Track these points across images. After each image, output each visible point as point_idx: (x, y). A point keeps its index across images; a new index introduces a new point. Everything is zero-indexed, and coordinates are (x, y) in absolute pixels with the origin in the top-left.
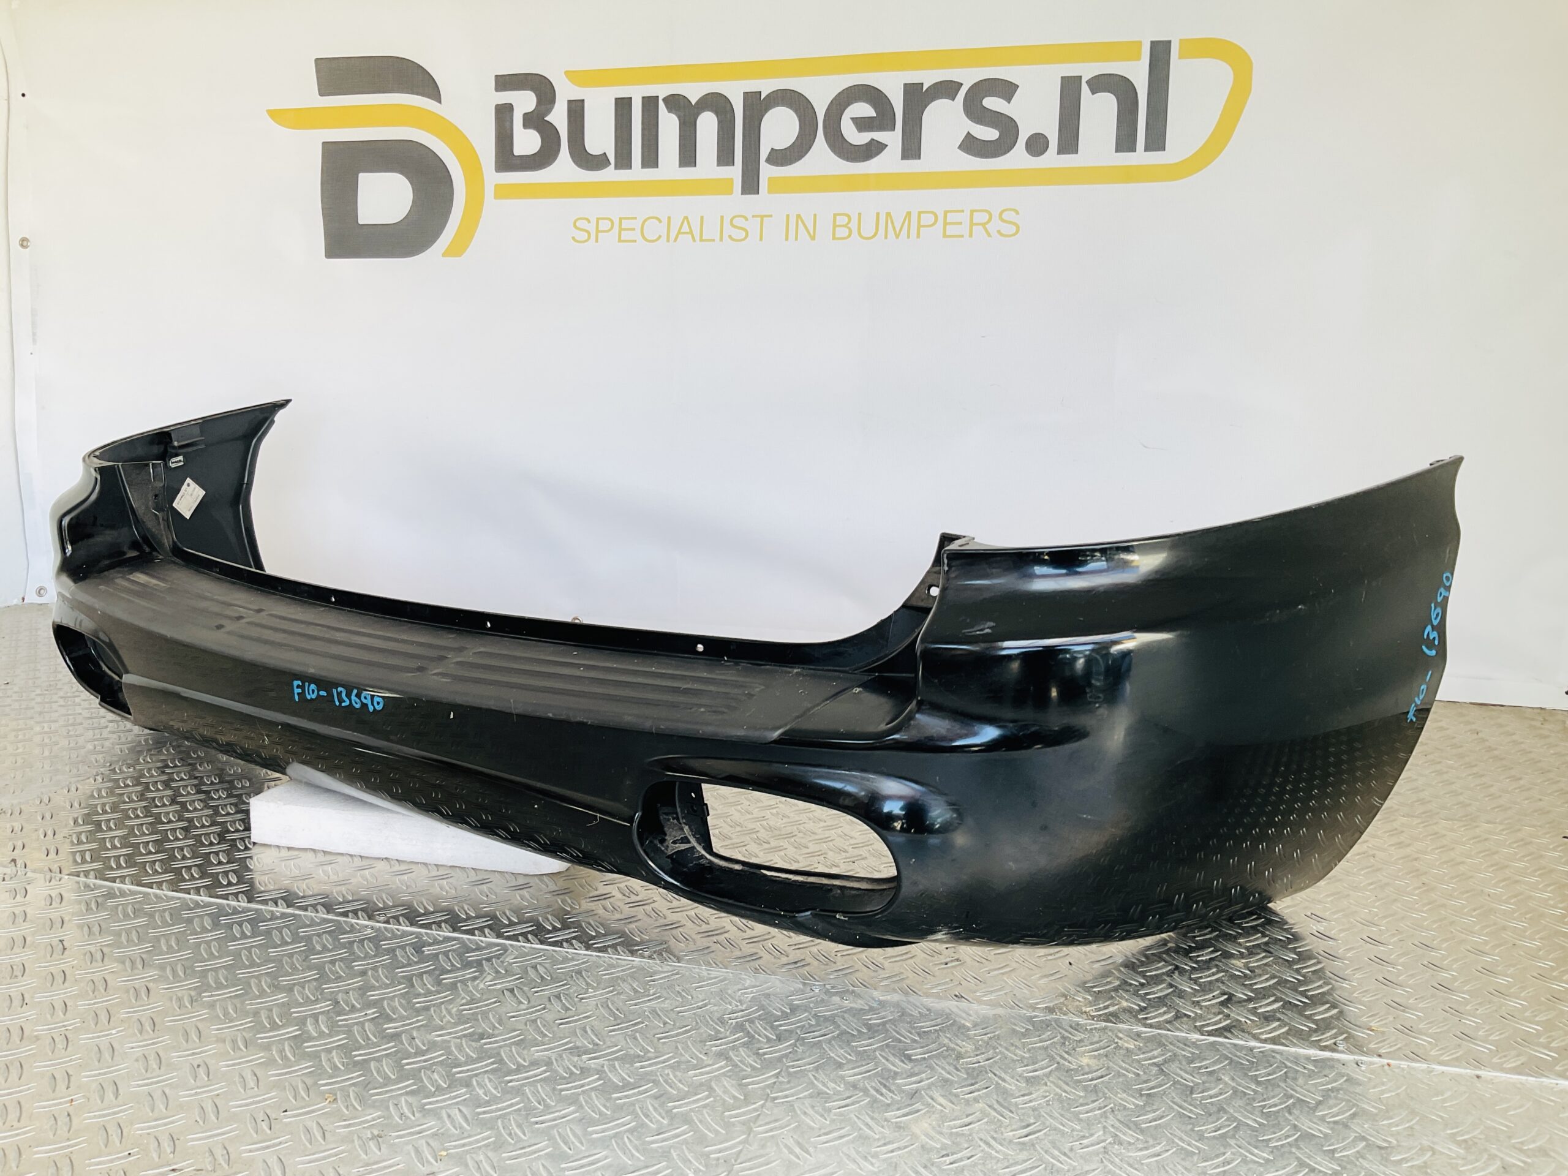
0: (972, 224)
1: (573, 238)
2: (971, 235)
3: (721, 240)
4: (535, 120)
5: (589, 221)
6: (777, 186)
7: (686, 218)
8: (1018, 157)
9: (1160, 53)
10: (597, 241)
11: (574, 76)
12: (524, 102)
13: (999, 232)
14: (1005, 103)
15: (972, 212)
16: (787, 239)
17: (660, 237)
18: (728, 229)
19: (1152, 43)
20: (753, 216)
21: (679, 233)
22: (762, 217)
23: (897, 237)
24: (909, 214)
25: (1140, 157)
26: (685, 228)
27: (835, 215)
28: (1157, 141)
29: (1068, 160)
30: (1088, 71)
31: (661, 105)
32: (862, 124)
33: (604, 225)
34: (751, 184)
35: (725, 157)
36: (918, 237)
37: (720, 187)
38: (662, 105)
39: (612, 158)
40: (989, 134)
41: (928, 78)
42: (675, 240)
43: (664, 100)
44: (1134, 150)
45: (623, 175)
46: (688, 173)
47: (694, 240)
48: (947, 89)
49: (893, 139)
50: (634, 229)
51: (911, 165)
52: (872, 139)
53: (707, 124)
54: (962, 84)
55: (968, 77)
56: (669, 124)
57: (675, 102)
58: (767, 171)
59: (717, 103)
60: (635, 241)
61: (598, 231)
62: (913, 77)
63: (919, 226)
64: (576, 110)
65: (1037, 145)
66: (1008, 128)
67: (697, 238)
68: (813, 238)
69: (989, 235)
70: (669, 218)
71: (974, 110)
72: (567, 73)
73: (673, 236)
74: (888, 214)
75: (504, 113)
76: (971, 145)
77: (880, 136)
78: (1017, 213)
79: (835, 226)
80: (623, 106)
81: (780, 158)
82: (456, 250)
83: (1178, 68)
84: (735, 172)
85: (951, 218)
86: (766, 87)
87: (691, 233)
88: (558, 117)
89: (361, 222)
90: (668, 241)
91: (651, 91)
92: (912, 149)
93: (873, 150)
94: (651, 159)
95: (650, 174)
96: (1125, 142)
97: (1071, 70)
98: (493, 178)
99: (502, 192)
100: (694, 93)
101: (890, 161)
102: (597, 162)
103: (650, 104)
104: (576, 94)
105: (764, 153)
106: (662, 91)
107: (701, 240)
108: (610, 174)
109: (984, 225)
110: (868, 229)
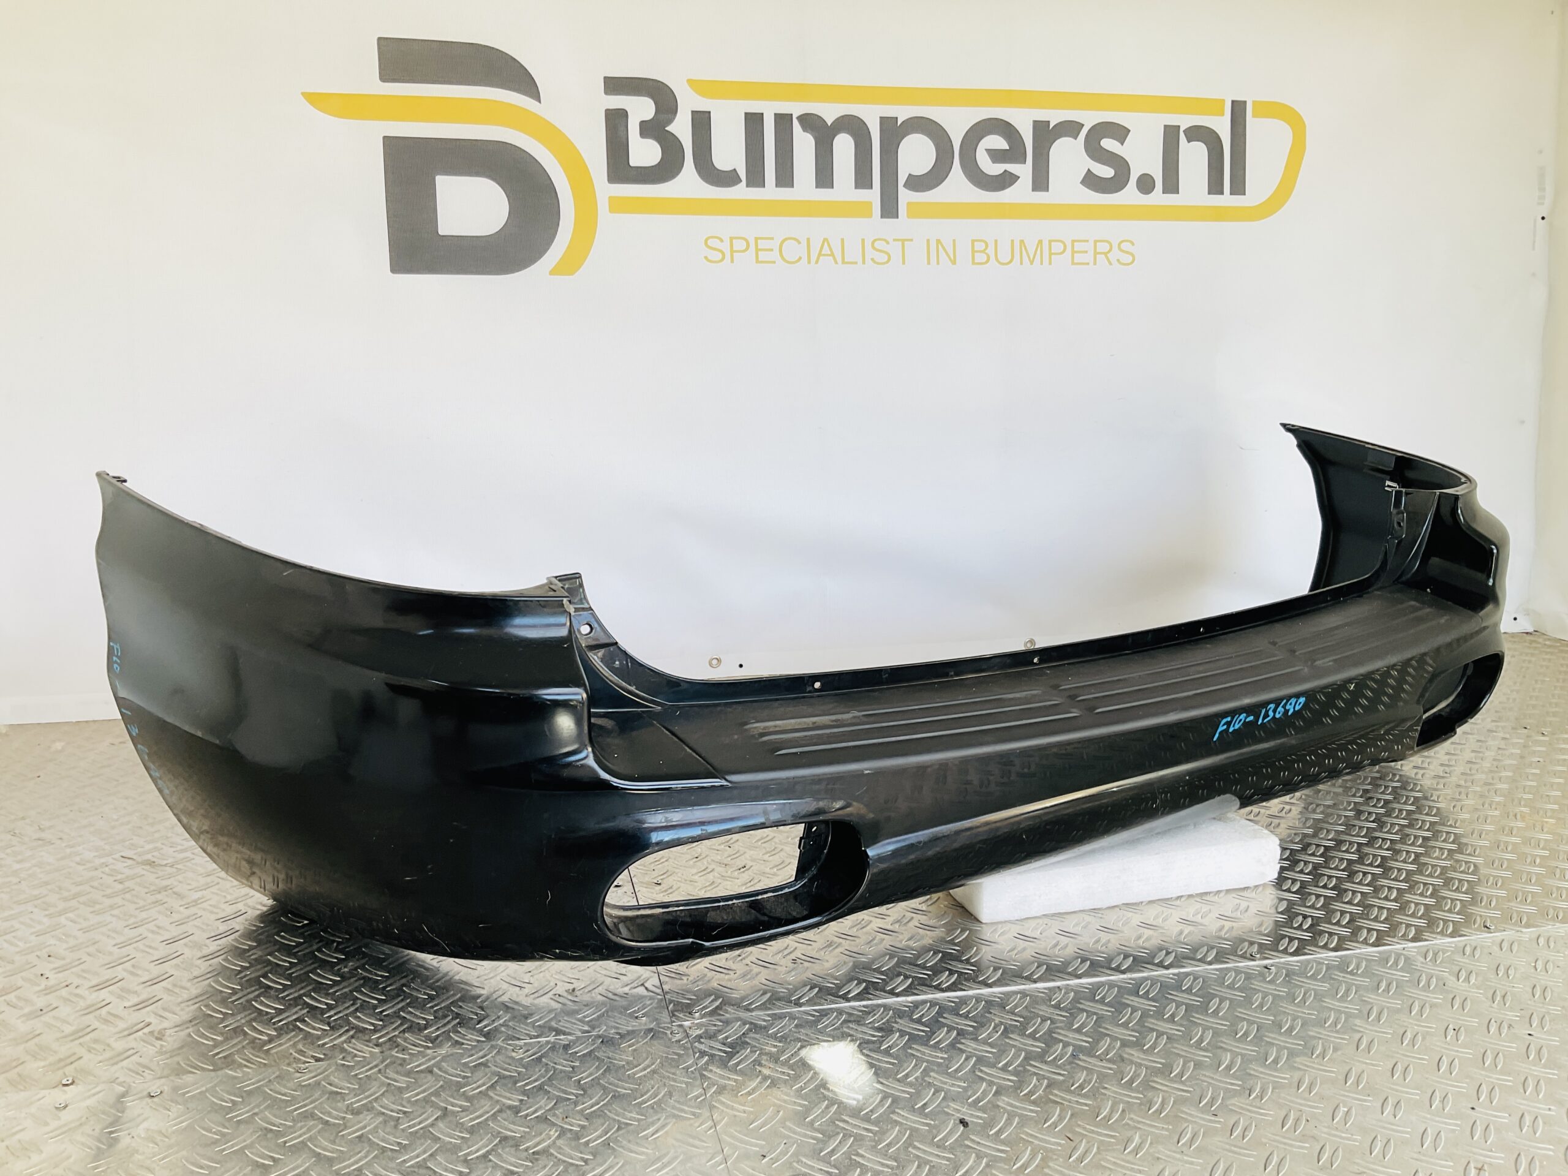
0: (1096, 253)
1: (706, 258)
2: (1095, 264)
3: (864, 262)
4: (653, 129)
5: (722, 241)
6: (915, 211)
7: (825, 240)
8: (1130, 194)
9: (1238, 110)
10: (732, 261)
11: (698, 86)
12: (641, 109)
13: (1118, 260)
14: (1119, 144)
15: (1096, 242)
16: (929, 263)
17: (800, 258)
18: (870, 253)
19: (1233, 102)
20: (894, 240)
21: (820, 255)
22: (903, 241)
23: (1032, 263)
24: (1040, 242)
25: (1227, 199)
26: (826, 250)
27: (973, 241)
28: (1239, 188)
29: (1171, 199)
30: (1185, 122)
31: (796, 123)
32: (996, 156)
33: (739, 245)
34: (889, 208)
35: (863, 179)
36: (1050, 263)
37: (860, 210)
38: (796, 125)
39: (742, 174)
40: (1106, 172)
41: (1054, 117)
42: (817, 262)
43: (798, 118)
44: (1222, 193)
45: (755, 193)
46: (824, 194)
47: (836, 262)
48: (1070, 128)
49: (1024, 171)
50: (772, 250)
51: (1040, 197)
52: (1005, 171)
53: (844, 146)
54: (1083, 125)
55: (1089, 119)
56: (804, 144)
57: (810, 122)
58: (905, 196)
59: (853, 125)
60: (774, 262)
61: (732, 251)
62: (1042, 115)
63: (1051, 254)
64: (702, 122)
65: (1146, 184)
66: (1122, 167)
67: (839, 260)
68: (954, 262)
69: (1110, 263)
70: (808, 239)
71: (1094, 150)
72: (688, 81)
73: (814, 259)
74: (1022, 242)
75: (616, 120)
76: (1091, 181)
77: (1013, 168)
78: (1133, 244)
79: (974, 252)
80: (754, 121)
81: (917, 183)
82: (568, 266)
83: (1253, 124)
84: (873, 196)
85: (1078, 246)
86: (903, 113)
87: (832, 255)
88: (681, 128)
89: (441, 232)
90: (809, 262)
91: (784, 108)
92: (1041, 182)
93: (1006, 181)
94: (785, 178)
95: (784, 193)
96: (1215, 187)
97: (1173, 120)
98: (605, 190)
99: (618, 206)
100: (830, 113)
101: (1021, 191)
102: (728, 179)
103: (783, 121)
104: (702, 105)
105: (902, 179)
106: (796, 109)
107: (843, 262)
108: (741, 191)
109: (1106, 254)
110: (1004, 255)
